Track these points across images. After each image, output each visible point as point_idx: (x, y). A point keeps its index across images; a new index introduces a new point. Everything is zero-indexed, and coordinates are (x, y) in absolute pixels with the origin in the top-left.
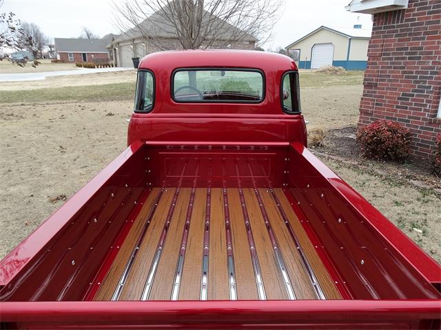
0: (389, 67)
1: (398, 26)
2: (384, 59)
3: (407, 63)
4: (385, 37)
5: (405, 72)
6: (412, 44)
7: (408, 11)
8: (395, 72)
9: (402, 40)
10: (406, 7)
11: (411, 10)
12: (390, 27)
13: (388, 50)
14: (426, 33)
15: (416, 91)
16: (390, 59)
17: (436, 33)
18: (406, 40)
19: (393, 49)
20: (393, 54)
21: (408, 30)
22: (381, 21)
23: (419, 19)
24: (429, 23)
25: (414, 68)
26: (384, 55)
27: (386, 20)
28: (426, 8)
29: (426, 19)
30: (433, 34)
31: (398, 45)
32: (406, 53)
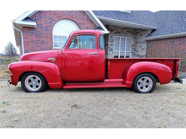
0: (34, 46)
1: (34, 33)
3: (41, 45)
4: (30, 35)
5: (41, 48)
6: (41, 39)
8: (38, 48)
9: (37, 38)
10: (36, 27)
11: (38, 28)
12: (31, 32)
13: (32, 40)
14: (45, 36)
16: (34, 43)
17: (48, 37)
18: (39, 38)
19: (35, 40)
20: (35, 42)
21: (39, 35)
22: (27, 30)
23: (41, 32)
24: (45, 34)
25: (44, 47)
26: (31, 42)
27: (29, 30)
28: (43, 29)
29: (44, 32)
30: (47, 37)
31: (36, 39)
32: (40, 42)
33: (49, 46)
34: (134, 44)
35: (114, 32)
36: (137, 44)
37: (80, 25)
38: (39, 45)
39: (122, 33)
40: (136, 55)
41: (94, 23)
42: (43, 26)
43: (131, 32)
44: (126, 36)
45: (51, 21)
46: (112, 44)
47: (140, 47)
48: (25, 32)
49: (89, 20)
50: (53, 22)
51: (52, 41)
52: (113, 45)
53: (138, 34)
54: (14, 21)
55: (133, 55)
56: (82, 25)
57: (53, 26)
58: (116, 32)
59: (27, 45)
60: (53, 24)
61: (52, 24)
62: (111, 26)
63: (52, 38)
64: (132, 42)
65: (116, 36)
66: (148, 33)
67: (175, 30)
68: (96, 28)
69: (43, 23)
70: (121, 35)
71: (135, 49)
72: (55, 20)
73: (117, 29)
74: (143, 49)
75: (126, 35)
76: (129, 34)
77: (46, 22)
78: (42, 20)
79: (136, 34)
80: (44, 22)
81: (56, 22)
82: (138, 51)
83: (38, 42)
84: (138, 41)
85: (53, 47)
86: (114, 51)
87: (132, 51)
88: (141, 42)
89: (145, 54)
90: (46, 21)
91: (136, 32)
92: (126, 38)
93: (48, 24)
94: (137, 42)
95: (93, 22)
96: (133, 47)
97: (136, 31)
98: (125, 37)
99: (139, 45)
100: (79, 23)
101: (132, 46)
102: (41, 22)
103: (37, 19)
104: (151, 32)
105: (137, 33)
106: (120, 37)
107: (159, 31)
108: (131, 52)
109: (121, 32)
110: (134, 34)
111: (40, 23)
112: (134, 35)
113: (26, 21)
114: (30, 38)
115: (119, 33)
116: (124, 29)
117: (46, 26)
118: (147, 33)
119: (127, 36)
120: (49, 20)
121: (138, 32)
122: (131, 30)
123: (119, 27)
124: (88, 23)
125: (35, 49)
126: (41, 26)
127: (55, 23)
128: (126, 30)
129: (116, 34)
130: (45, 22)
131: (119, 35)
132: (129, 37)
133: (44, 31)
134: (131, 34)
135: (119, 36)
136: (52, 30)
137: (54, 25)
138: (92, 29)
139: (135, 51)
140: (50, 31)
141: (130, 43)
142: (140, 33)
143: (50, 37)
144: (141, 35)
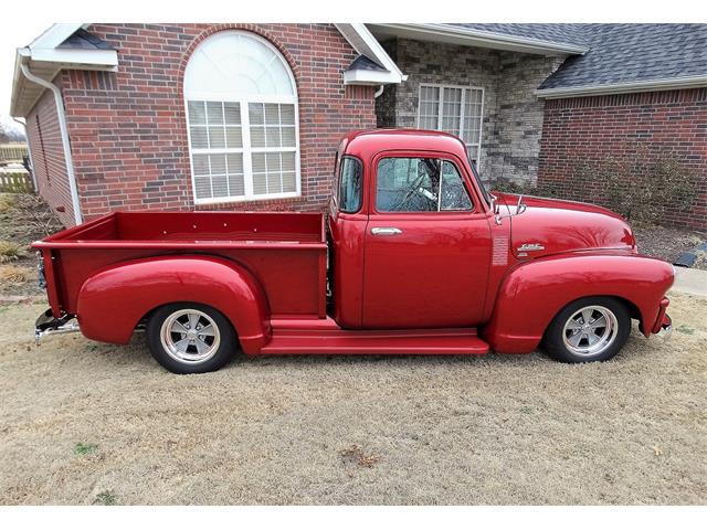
0: (115, 150)
1: (113, 94)
2: (102, 139)
3: (141, 144)
4: (96, 106)
5: (142, 156)
6: (139, 120)
7: (119, 75)
8: (128, 156)
9: (125, 114)
10: (115, 70)
11: (124, 75)
12: (98, 94)
13: (105, 126)
14: (154, 108)
15: (164, 177)
16: (113, 138)
17: (166, 108)
18: (130, 114)
19: (114, 125)
20: (116, 131)
21: (129, 101)
22: (78, 82)
23: (139, 89)
24: (153, 95)
25: (153, 149)
26: (101, 132)
27: (88, 82)
28: (145, 77)
29: (150, 89)
30: (163, 109)
31: (120, 119)
32: (136, 131)
33: (172, 145)
34: (493, 112)
35: (416, 65)
36: (506, 111)
37: (293, 52)
38: (131, 144)
39: (447, 69)
40: (499, 154)
41: (345, 41)
42: (145, 65)
43: (485, 66)
44: (462, 80)
45: (176, 43)
46: (410, 114)
47: (519, 124)
48: (72, 93)
49: (328, 29)
50: (185, 46)
51: (185, 126)
52: (413, 119)
53: (510, 70)
54: (26, 53)
55: (489, 154)
56: (299, 53)
57: (185, 64)
58: (424, 66)
59: (84, 145)
60: (184, 54)
61: (179, 55)
62: (405, 44)
63: (184, 114)
64: (486, 103)
65: (426, 81)
66: (551, 68)
67: (658, 63)
68: (352, 61)
69: (143, 53)
70: (447, 79)
71: (496, 133)
72: (191, 38)
73: (428, 52)
74: (530, 133)
75: (465, 76)
76: (475, 74)
77: (154, 47)
78: (139, 39)
79: (502, 71)
80: (146, 46)
81: (195, 45)
82: (508, 142)
83: (129, 132)
84: (512, 99)
85: (187, 149)
87: (487, 142)
88: (520, 105)
89: (536, 155)
90: (155, 41)
91: (504, 62)
92: (464, 88)
93: (164, 54)
94: (507, 103)
96: (488, 124)
97: (505, 58)
98: (459, 84)
99: (512, 115)
100: (288, 46)
101: (486, 120)
102: (135, 45)
103: (118, 37)
104: (563, 67)
105: (506, 67)
106: (442, 87)
107: (593, 64)
108: (483, 146)
109: (446, 64)
110: (494, 73)
111: (133, 52)
112: (494, 77)
113: (74, 48)
114: (94, 120)
115: (437, 68)
116: (459, 52)
117: (155, 65)
118: (546, 70)
119: (467, 80)
120: (166, 36)
121: (512, 66)
122: (484, 57)
123: (436, 45)
124: (321, 44)
125: (120, 162)
126: (134, 64)
127: (192, 50)
128: (463, 57)
129: (424, 76)
130: (150, 47)
131: (438, 77)
132: (474, 85)
133: (150, 83)
134: (482, 72)
135: (438, 82)
136: (182, 80)
137: (187, 58)
138: (337, 66)
139: (497, 142)
140: (174, 84)
141: (480, 110)
142: (518, 70)
143: (173, 108)
144: (522, 76)
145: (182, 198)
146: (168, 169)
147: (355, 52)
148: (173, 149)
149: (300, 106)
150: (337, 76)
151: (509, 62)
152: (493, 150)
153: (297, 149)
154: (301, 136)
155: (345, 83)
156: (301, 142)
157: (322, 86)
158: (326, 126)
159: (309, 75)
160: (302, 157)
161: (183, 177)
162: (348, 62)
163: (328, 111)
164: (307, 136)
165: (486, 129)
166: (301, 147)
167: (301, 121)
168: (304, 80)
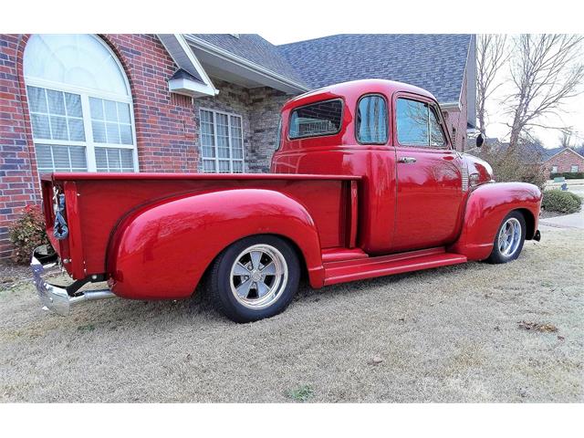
15: (5, 167)
17: (6, 89)
33: (12, 131)
34: (249, 135)
36: (260, 134)
37: (127, 55)
40: (257, 167)
41: (167, 53)
43: (241, 100)
44: (228, 108)
47: (271, 144)
49: (153, 40)
51: (27, 112)
53: (259, 104)
55: (251, 167)
56: (132, 56)
57: (23, 45)
63: (24, 99)
64: (244, 128)
65: (203, 105)
68: (174, 72)
70: (217, 105)
71: (253, 151)
75: (229, 105)
76: (235, 105)
79: (251, 104)
82: (265, 157)
84: (263, 125)
85: (30, 137)
86: (203, 158)
87: (247, 158)
88: (271, 129)
91: (253, 97)
92: (229, 114)
94: (259, 128)
95: (164, 48)
96: (247, 144)
97: (252, 94)
98: (226, 111)
99: (265, 138)
100: (122, 48)
101: (245, 141)
105: (255, 101)
106: (214, 112)
108: (246, 161)
110: (246, 105)
112: (247, 108)
119: (230, 108)
121: (261, 100)
122: (240, 92)
124: (149, 52)
129: (202, 102)
131: (211, 104)
132: (235, 112)
134: (240, 104)
135: (212, 107)
138: (163, 75)
139: (255, 158)
140: (12, 65)
141: (240, 132)
142: (266, 103)
143: (12, 91)
144: (269, 108)
145: (27, 191)
146: (9, 157)
147: (175, 65)
148: (14, 136)
149: (135, 106)
150: (162, 83)
151: (257, 97)
152: (252, 164)
153: (134, 147)
154: (138, 135)
155: (170, 91)
156: (138, 140)
157: (152, 90)
158: (158, 127)
159: (141, 78)
160: (139, 154)
161: (27, 167)
162: (171, 73)
163: (159, 114)
164: (144, 135)
165: (246, 148)
166: (138, 145)
167: (136, 120)
168: (138, 82)
